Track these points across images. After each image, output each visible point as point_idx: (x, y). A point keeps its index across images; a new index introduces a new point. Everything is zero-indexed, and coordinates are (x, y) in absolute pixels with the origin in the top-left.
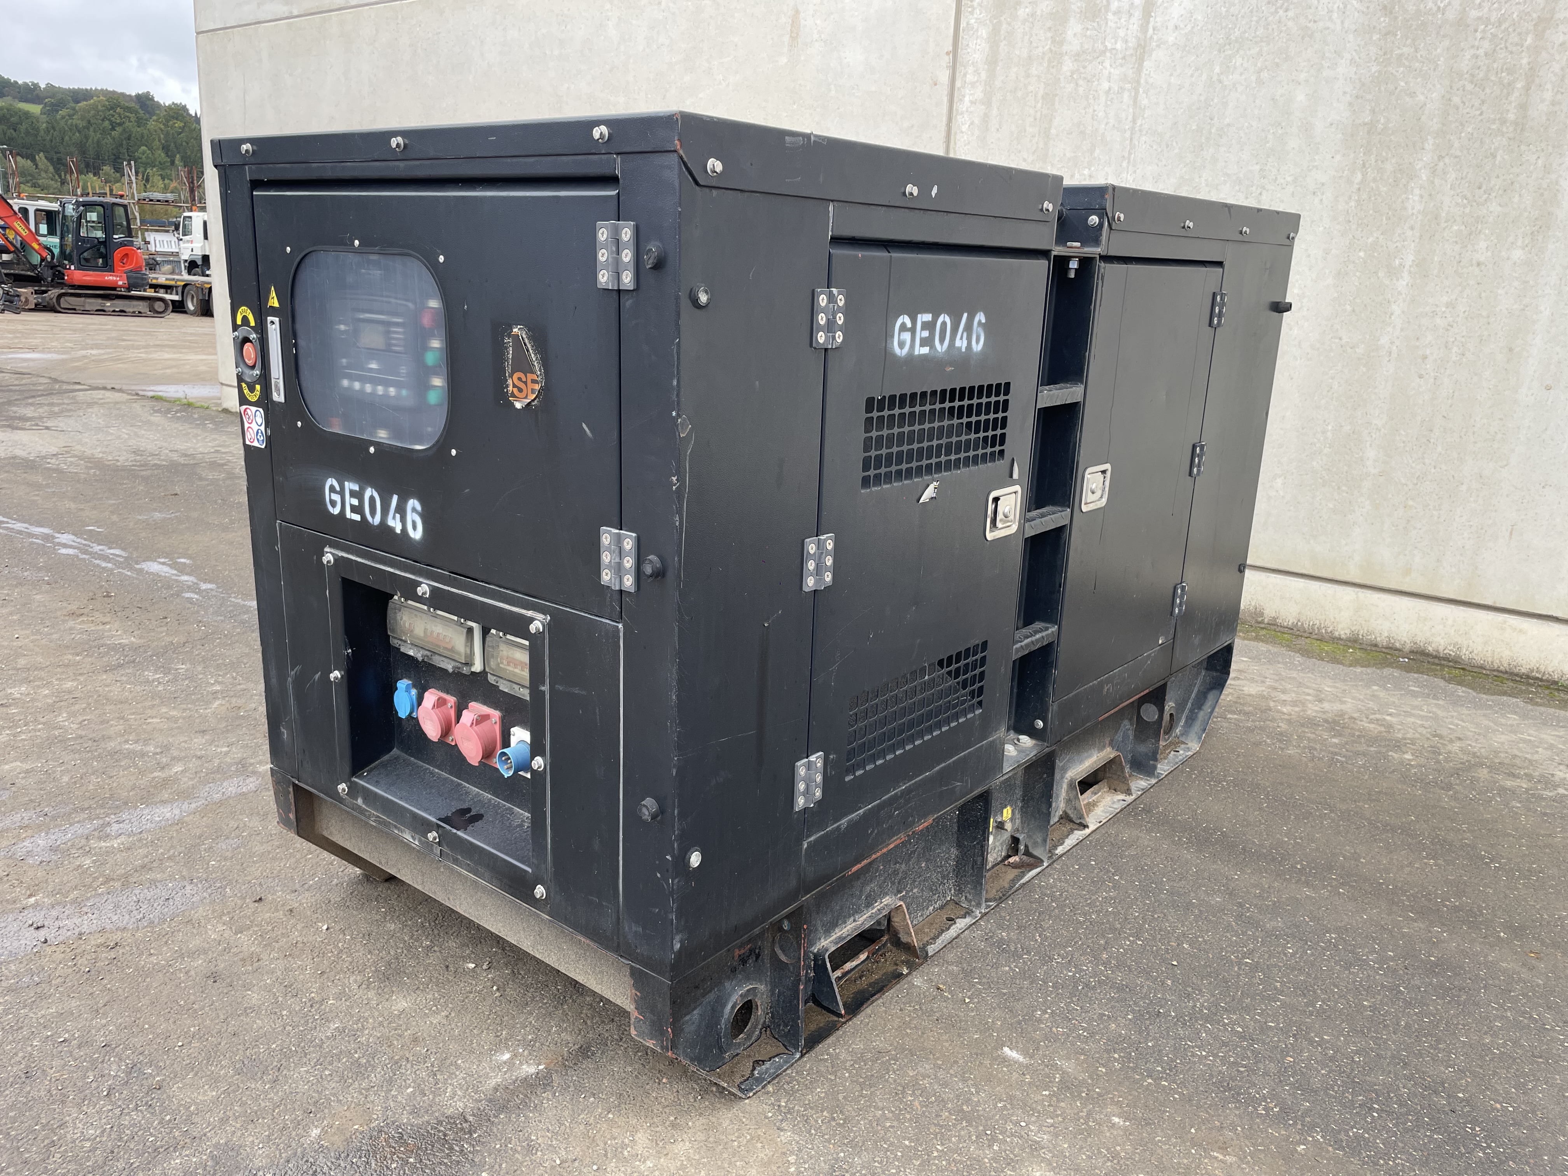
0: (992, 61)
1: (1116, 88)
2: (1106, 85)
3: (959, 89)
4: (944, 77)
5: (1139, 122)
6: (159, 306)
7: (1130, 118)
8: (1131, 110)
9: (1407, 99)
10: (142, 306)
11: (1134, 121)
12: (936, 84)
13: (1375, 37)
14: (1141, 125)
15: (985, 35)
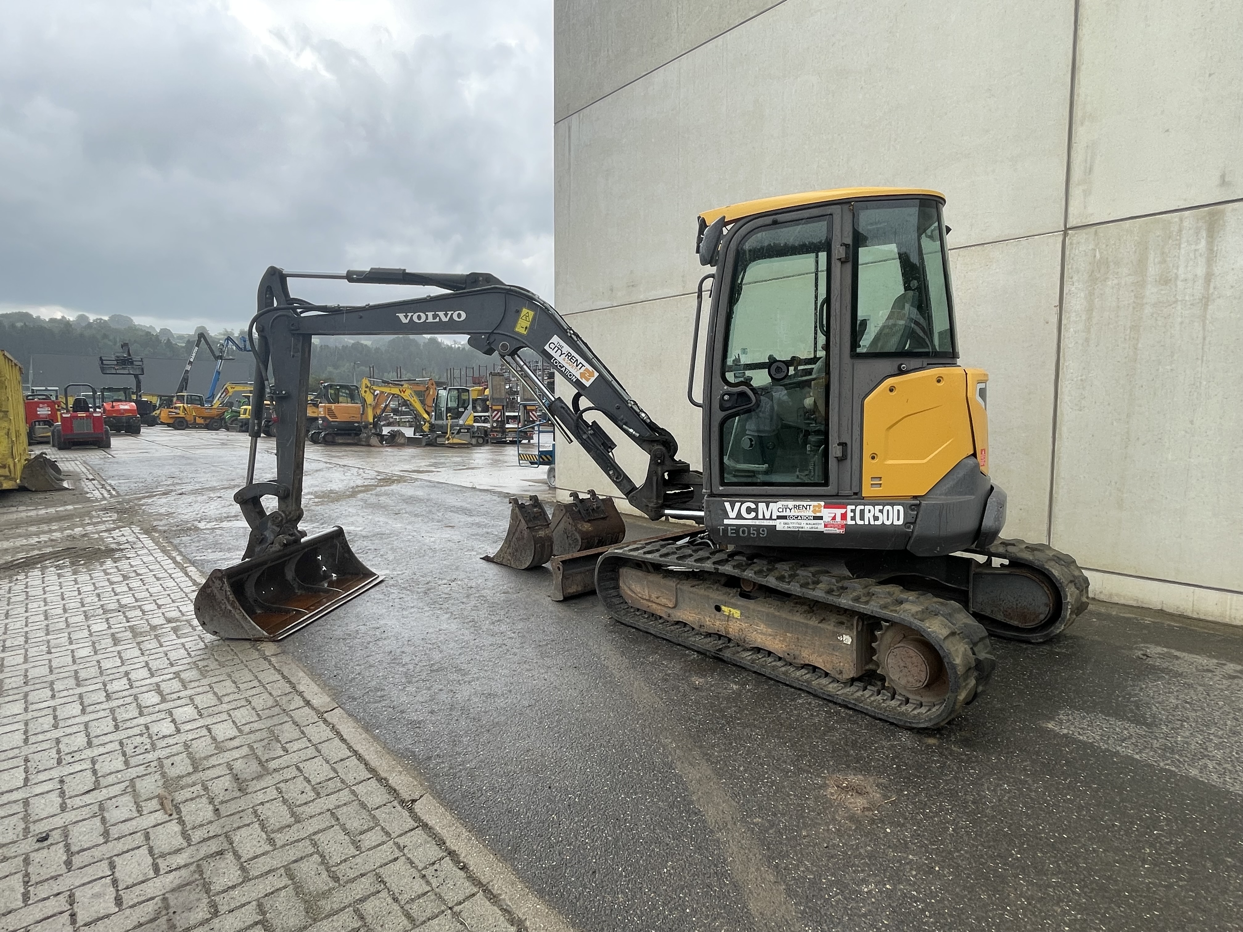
0: (1090, 310)
2: (1179, 320)
3: (1065, 325)
4: (1055, 320)
11: (1204, 339)
12: (1047, 323)
15: (1082, 295)
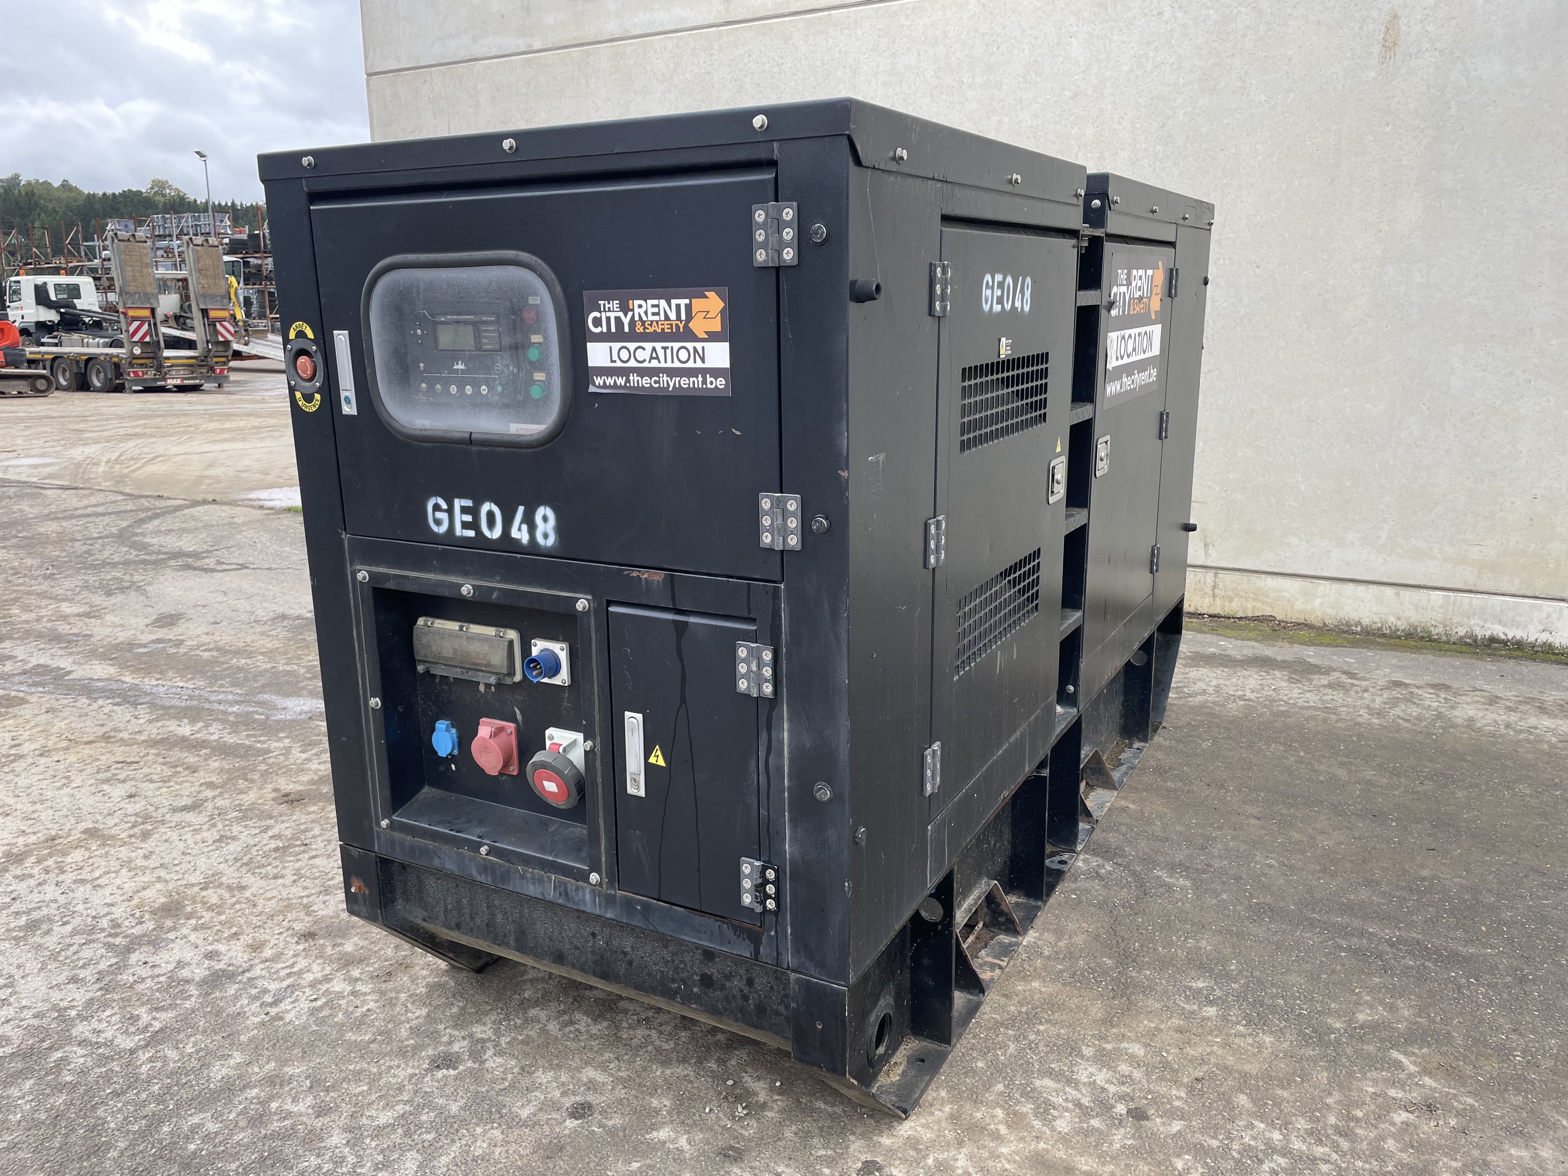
6: (41, 384)
10: (23, 386)
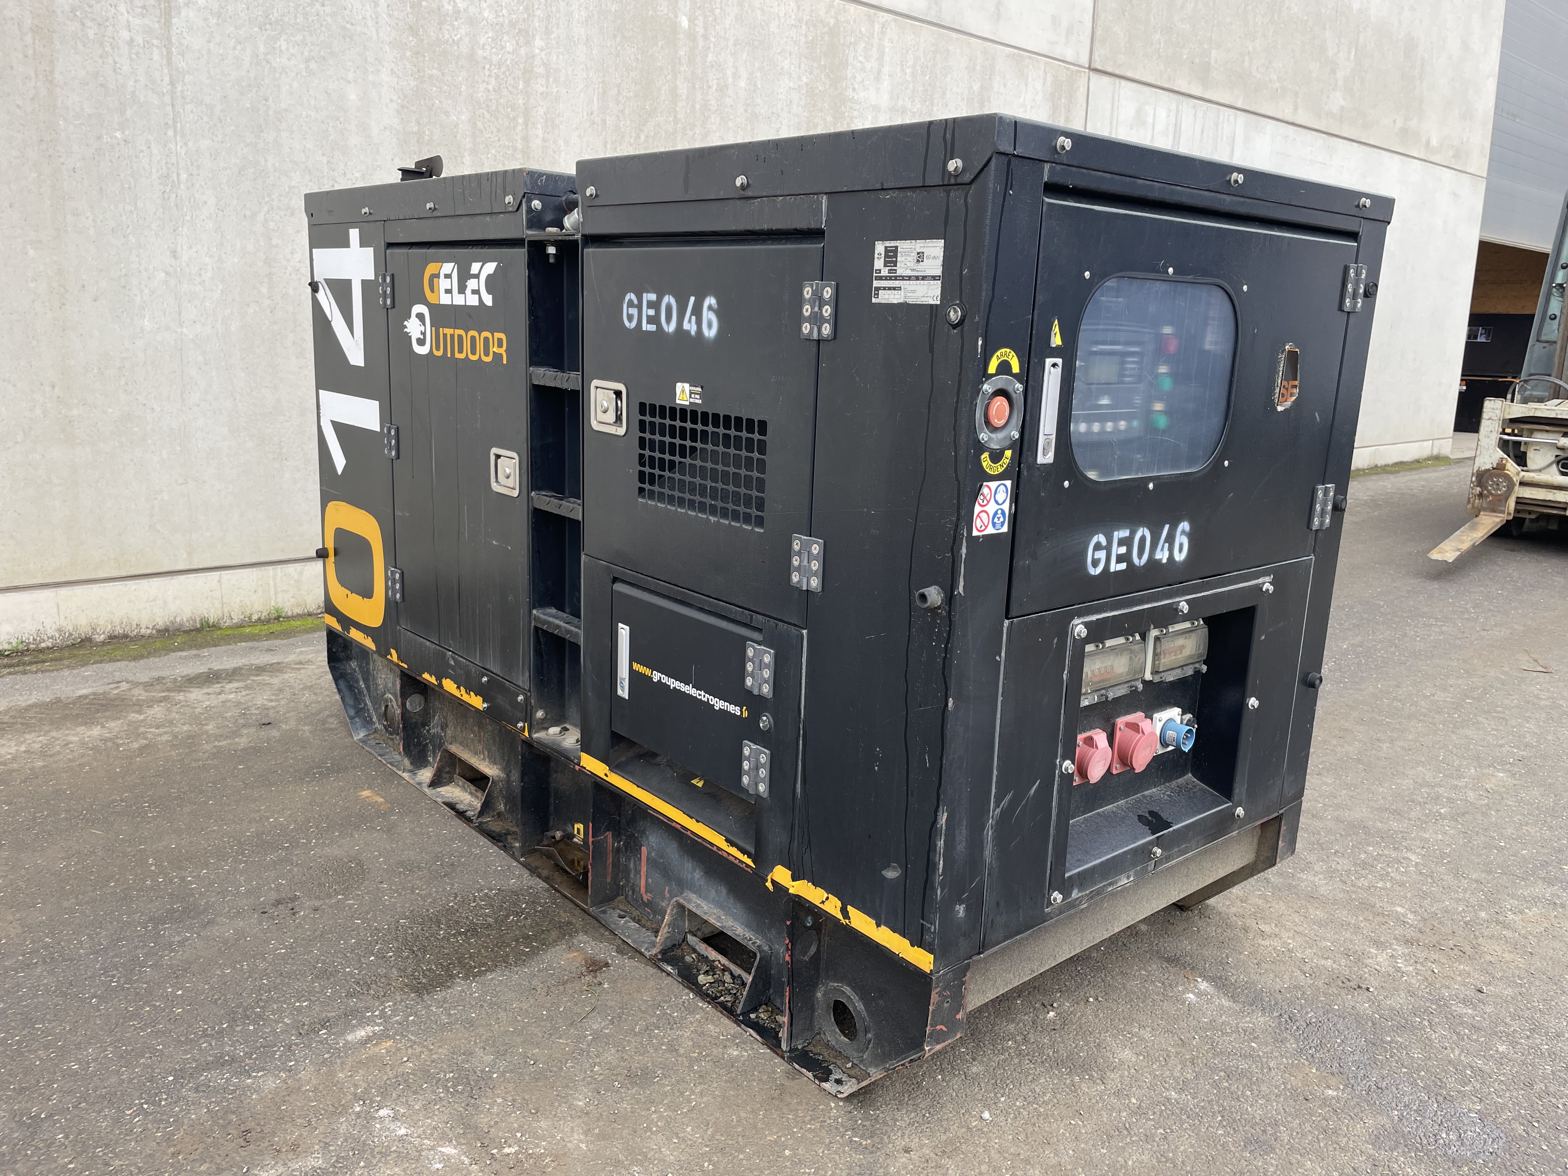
1: (139, 40)
5: (179, 88)
7: (167, 79)
8: (166, 71)
9: (444, 117)
13: (408, 54)
14: (182, 91)
